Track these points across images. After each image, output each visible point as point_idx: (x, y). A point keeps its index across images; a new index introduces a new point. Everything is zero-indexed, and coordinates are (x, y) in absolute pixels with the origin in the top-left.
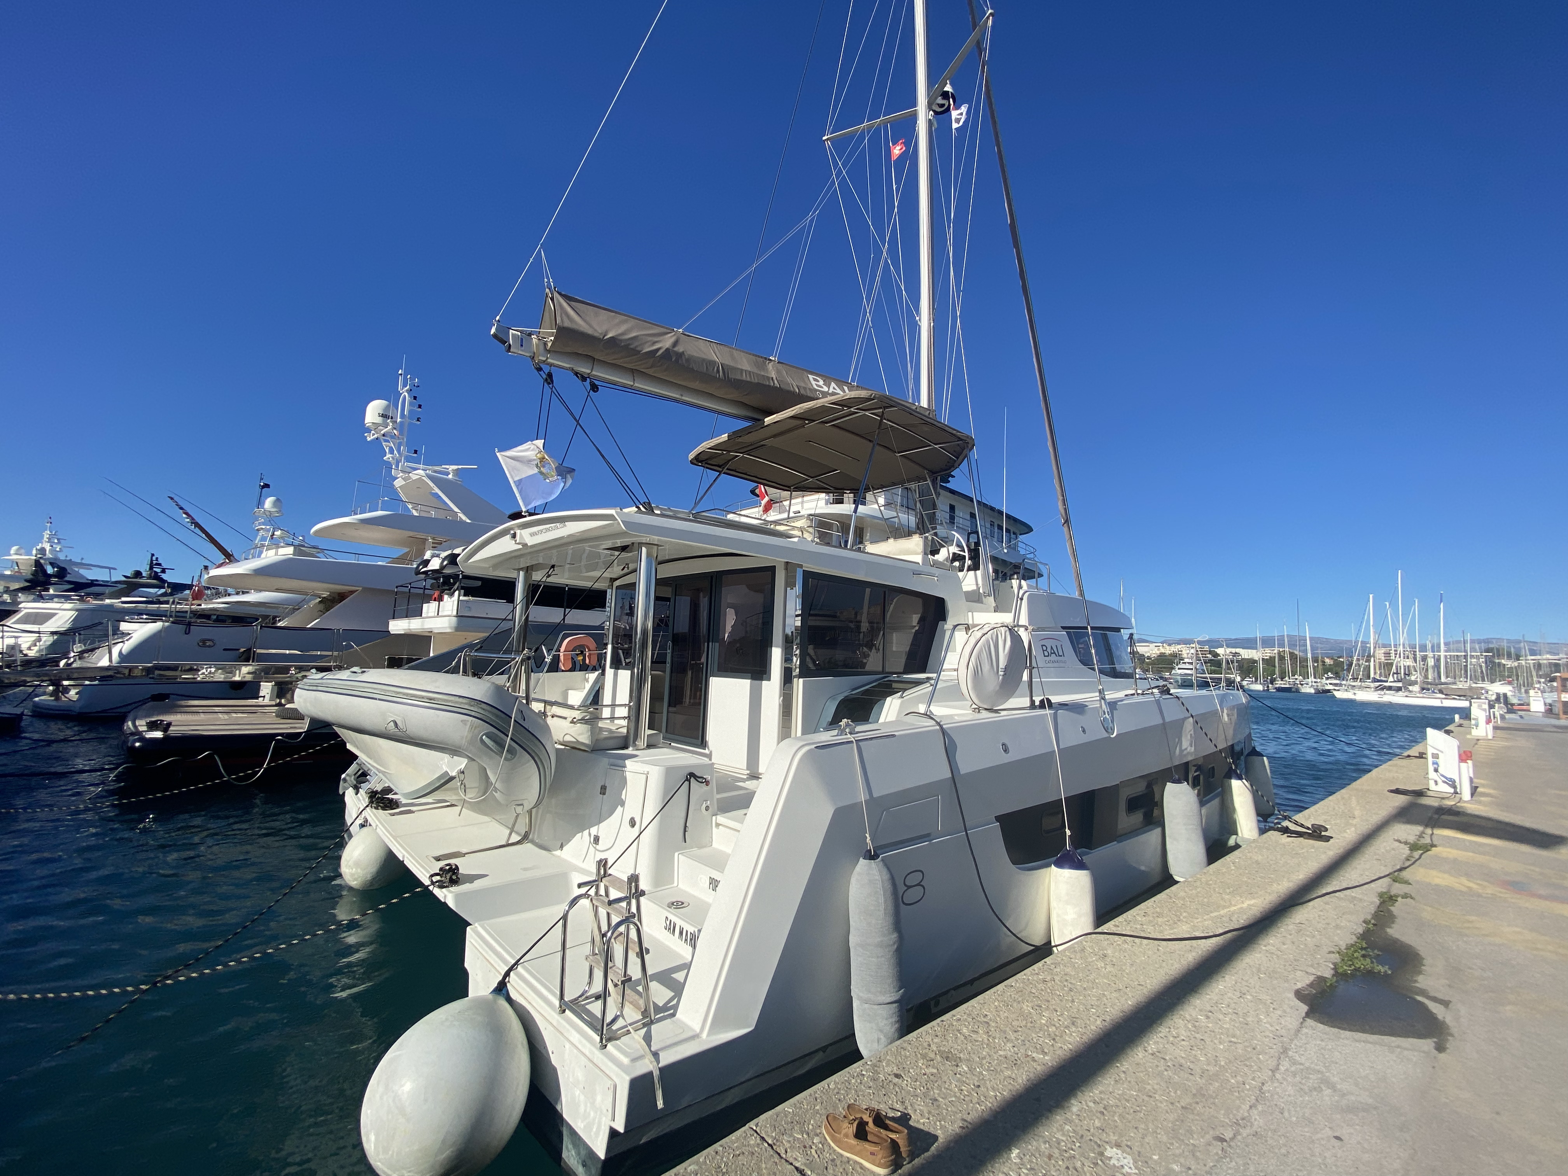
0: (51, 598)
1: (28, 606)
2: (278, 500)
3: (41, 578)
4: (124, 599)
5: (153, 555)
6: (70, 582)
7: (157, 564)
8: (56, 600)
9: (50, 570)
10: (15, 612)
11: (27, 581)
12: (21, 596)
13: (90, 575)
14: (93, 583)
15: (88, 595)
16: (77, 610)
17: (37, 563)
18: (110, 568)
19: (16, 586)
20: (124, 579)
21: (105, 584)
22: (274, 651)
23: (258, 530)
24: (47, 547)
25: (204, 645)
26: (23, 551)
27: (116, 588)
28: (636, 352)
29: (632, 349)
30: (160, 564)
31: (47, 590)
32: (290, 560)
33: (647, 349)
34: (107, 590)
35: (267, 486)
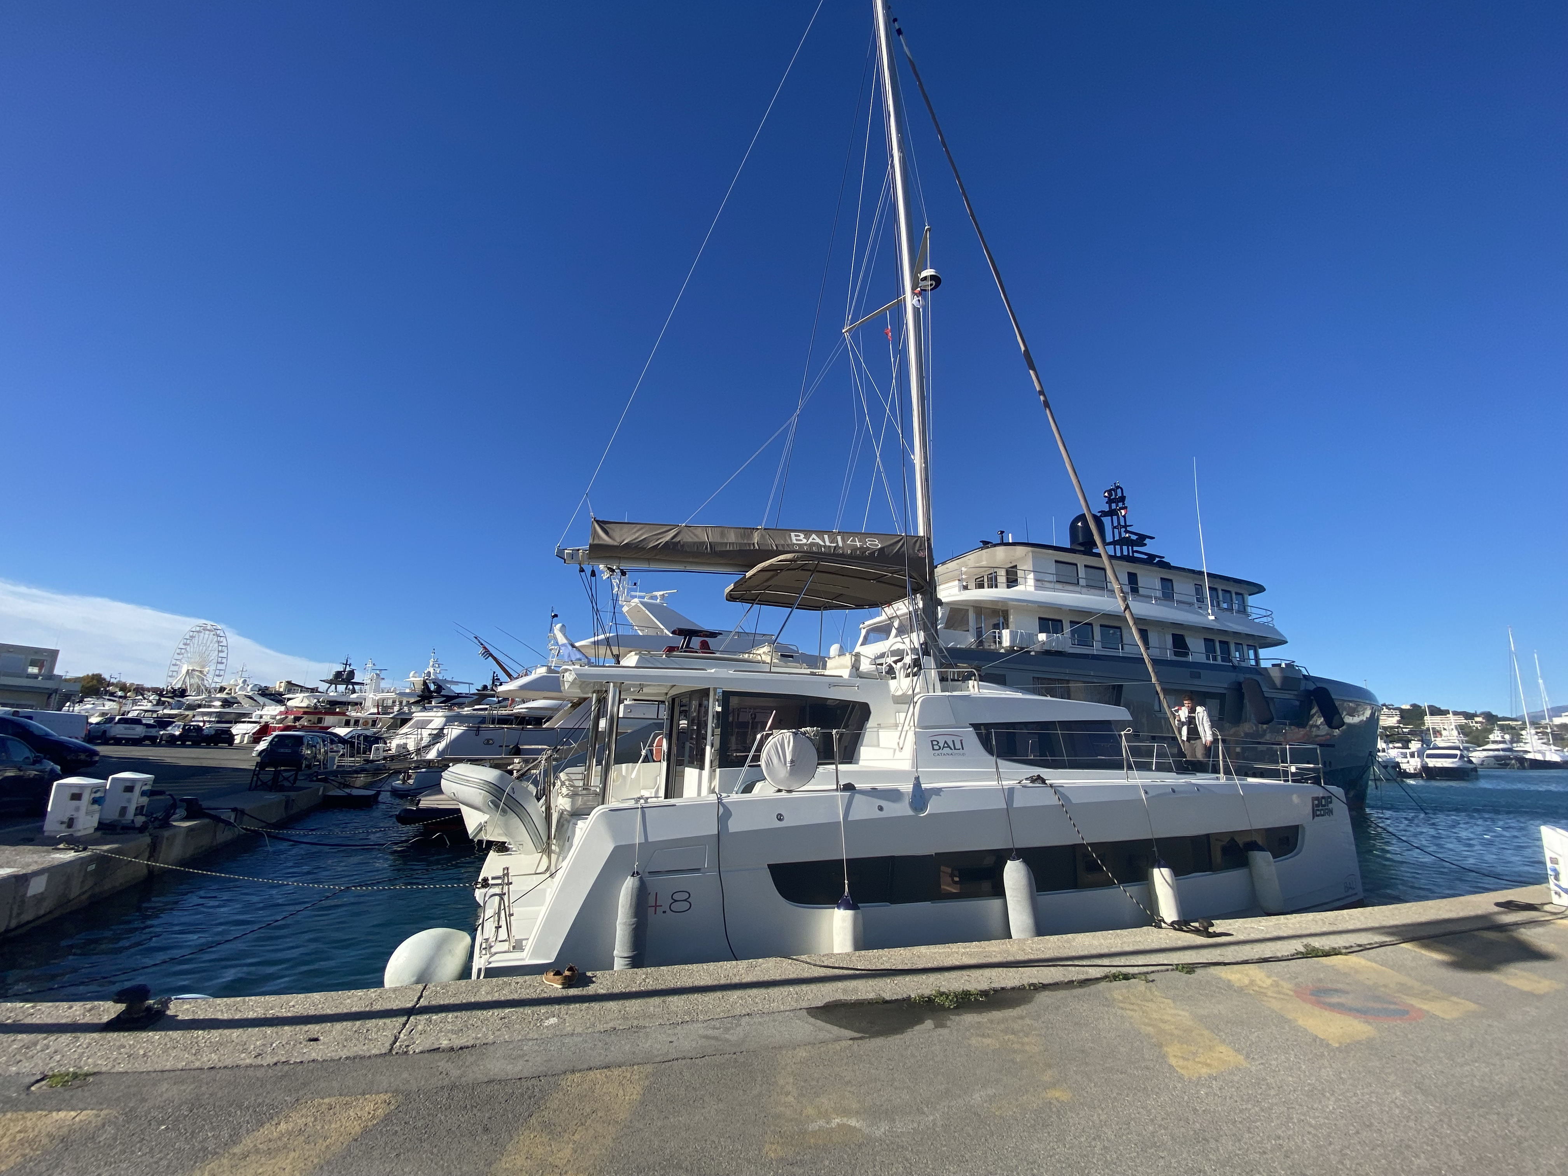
0: (431, 709)
1: (419, 715)
2: (563, 625)
3: (427, 694)
4: (477, 707)
5: (494, 673)
6: (443, 696)
7: (497, 679)
8: (435, 709)
9: (432, 687)
10: (410, 719)
11: (418, 696)
12: (414, 709)
13: (457, 689)
14: (458, 696)
15: (455, 704)
16: (445, 717)
17: (425, 683)
18: (469, 684)
19: (412, 700)
20: (477, 692)
21: (467, 696)
22: (533, 747)
23: (551, 650)
24: (432, 671)
25: (488, 743)
26: (417, 675)
27: (472, 699)
28: (643, 549)
29: (641, 548)
30: (499, 679)
31: (430, 702)
32: (544, 676)
33: (651, 545)
34: (467, 700)
35: (556, 616)
